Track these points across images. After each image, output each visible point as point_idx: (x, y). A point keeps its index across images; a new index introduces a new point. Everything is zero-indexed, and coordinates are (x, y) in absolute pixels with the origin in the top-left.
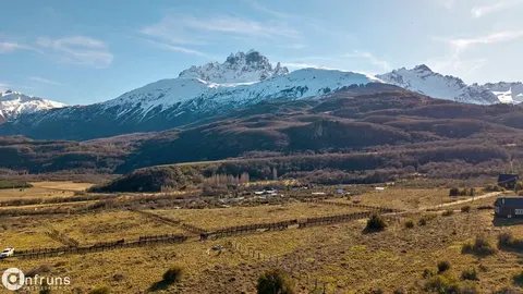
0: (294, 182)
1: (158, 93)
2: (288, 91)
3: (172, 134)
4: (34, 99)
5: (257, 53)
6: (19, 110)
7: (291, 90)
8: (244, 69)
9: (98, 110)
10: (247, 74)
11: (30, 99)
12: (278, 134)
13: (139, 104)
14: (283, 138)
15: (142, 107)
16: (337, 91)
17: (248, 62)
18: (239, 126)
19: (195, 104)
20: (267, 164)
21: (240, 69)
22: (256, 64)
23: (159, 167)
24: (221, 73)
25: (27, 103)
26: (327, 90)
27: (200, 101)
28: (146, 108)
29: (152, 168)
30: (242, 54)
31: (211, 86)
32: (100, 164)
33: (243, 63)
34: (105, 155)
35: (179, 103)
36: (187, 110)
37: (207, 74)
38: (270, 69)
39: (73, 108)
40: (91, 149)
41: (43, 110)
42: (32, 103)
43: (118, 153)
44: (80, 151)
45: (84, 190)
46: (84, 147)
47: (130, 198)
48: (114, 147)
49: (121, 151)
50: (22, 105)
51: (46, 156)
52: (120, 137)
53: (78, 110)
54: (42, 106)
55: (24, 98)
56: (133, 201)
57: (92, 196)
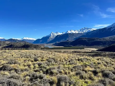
4: (90, 29)
9: (105, 29)
11: (89, 29)
32: (104, 43)
34: (106, 41)
39: (98, 30)
40: (102, 39)
41: (92, 31)
42: (89, 30)
43: (110, 40)
44: (99, 40)
45: (96, 50)
46: (100, 39)
47: (108, 54)
48: (109, 39)
49: (111, 40)
50: (87, 30)
51: (90, 42)
52: (112, 36)
53: (100, 30)
54: (91, 30)
55: (88, 29)
56: (109, 55)
57: (96, 52)
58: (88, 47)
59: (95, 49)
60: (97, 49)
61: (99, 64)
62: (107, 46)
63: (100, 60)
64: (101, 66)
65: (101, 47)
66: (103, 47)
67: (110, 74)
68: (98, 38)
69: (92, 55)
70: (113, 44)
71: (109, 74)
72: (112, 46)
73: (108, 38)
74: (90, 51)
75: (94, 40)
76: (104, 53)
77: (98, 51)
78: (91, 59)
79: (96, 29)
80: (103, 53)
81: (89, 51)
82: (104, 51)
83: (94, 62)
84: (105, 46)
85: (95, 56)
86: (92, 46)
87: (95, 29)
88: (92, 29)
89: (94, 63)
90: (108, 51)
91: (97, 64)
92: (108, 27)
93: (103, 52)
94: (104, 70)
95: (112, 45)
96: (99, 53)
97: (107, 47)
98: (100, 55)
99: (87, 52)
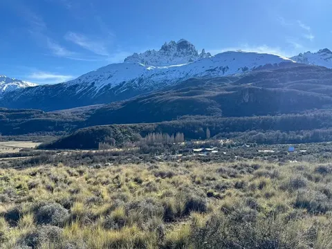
0: (228, 141)
1: (108, 75)
2: (212, 70)
3: (118, 105)
4: (16, 80)
5: (186, 42)
6: (4, 88)
7: (214, 70)
8: (175, 55)
9: (61, 88)
10: (177, 59)
11: (12, 81)
12: (207, 101)
13: (93, 83)
14: (212, 104)
15: (95, 85)
16: (254, 69)
17: (178, 50)
18: (172, 95)
19: (137, 82)
20: (200, 125)
21: (172, 55)
22: (185, 50)
23: (101, 127)
24: (157, 58)
25: (10, 84)
26: (245, 69)
27: (141, 80)
28: (99, 86)
29: (94, 127)
30: (173, 42)
31: (149, 68)
32: (57, 126)
33: (174, 50)
34: (63, 120)
35: (124, 82)
36: (130, 87)
37: (146, 59)
38: (196, 54)
39: (43, 87)
40: (52, 116)
41: (22, 88)
42: (14, 84)
43: (74, 119)
44: (43, 118)
45: (34, 147)
46: (46, 114)
47: (68, 154)
48: (70, 114)
49: (76, 117)
50: (6, 85)
51: (16, 122)
52: (77, 109)
53: (46, 88)
54: (21, 85)
55: (8, 80)
56: (70, 157)
57: (35, 152)
58: (10, 140)
59: (31, 145)
60: (38, 144)
61: (32, 186)
62: (66, 134)
63: (38, 175)
64: (37, 193)
65: (51, 138)
66: (55, 139)
67: (57, 212)
68: (41, 113)
69: (21, 162)
70: (79, 130)
71: (53, 211)
72: (78, 134)
73: (67, 113)
74: (17, 151)
75: (27, 116)
76: (56, 154)
77: (41, 151)
78: (13, 175)
79: (35, 85)
80: (53, 153)
81: (11, 151)
82: (58, 148)
83: (17, 185)
84: (62, 134)
85: (30, 165)
86: (22, 134)
87: (30, 84)
88: (22, 83)
89: (19, 187)
90: (67, 148)
91: (27, 187)
92: (69, 82)
93: (56, 151)
94: (40, 204)
95: (77, 132)
96: (45, 155)
97: (66, 136)
98: (45, 160)
99: (7, 156)
